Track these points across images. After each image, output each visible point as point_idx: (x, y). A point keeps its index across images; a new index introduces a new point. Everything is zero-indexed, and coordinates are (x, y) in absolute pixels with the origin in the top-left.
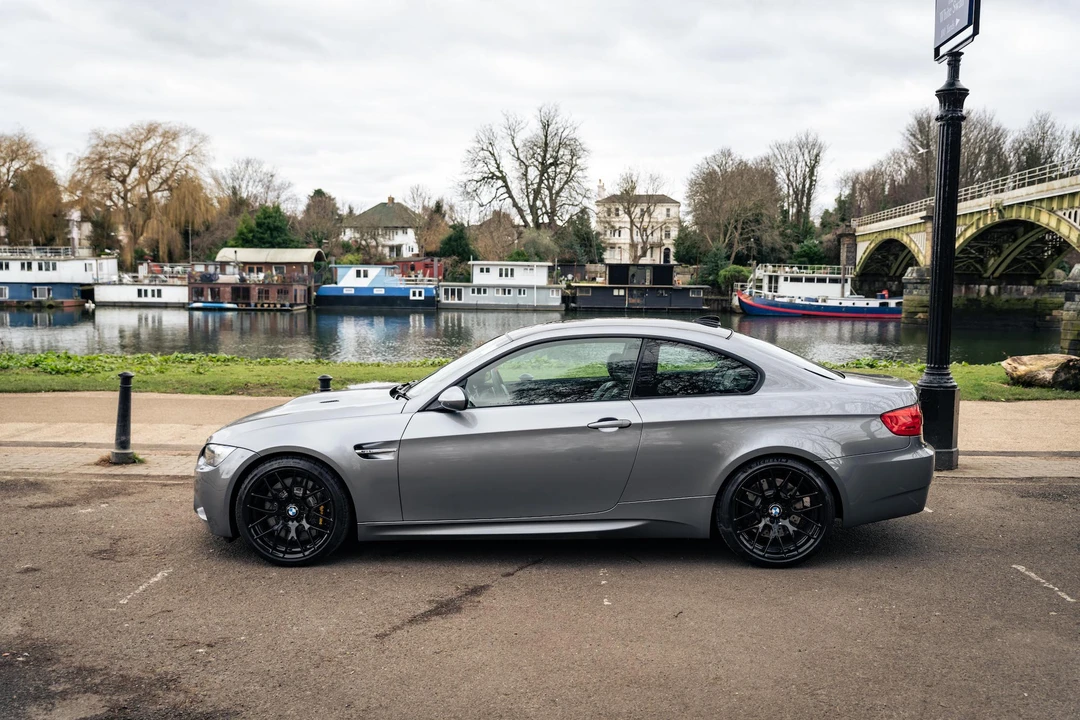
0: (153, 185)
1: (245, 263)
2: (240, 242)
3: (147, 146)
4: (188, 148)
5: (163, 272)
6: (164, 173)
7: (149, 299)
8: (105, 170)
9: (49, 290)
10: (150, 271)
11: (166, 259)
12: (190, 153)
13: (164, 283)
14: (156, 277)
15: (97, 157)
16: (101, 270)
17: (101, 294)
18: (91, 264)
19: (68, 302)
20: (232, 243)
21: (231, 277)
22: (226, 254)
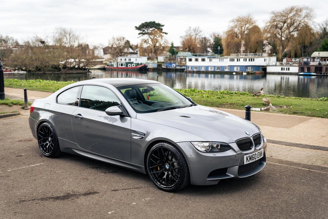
0: (291, 29)
1: (322, 58)
2: (322, 49)
3: (291, 15)
4: (305, 14)
5: (291, 61)
6: (295, 25)
7: (285, 71)
8: (275, 25)
9: (252, 68)
10: (287, 61)
11: (294, 56)
12: (306, 16)
13: (291, 65)
14: (288, 63)
15: (273, 21)
16: (270, 61)
17: (269, 70)
18: (267, 59)
19: (257, 72)
20: (319, 50)
21: (316, 63)
22: (315, 54)
